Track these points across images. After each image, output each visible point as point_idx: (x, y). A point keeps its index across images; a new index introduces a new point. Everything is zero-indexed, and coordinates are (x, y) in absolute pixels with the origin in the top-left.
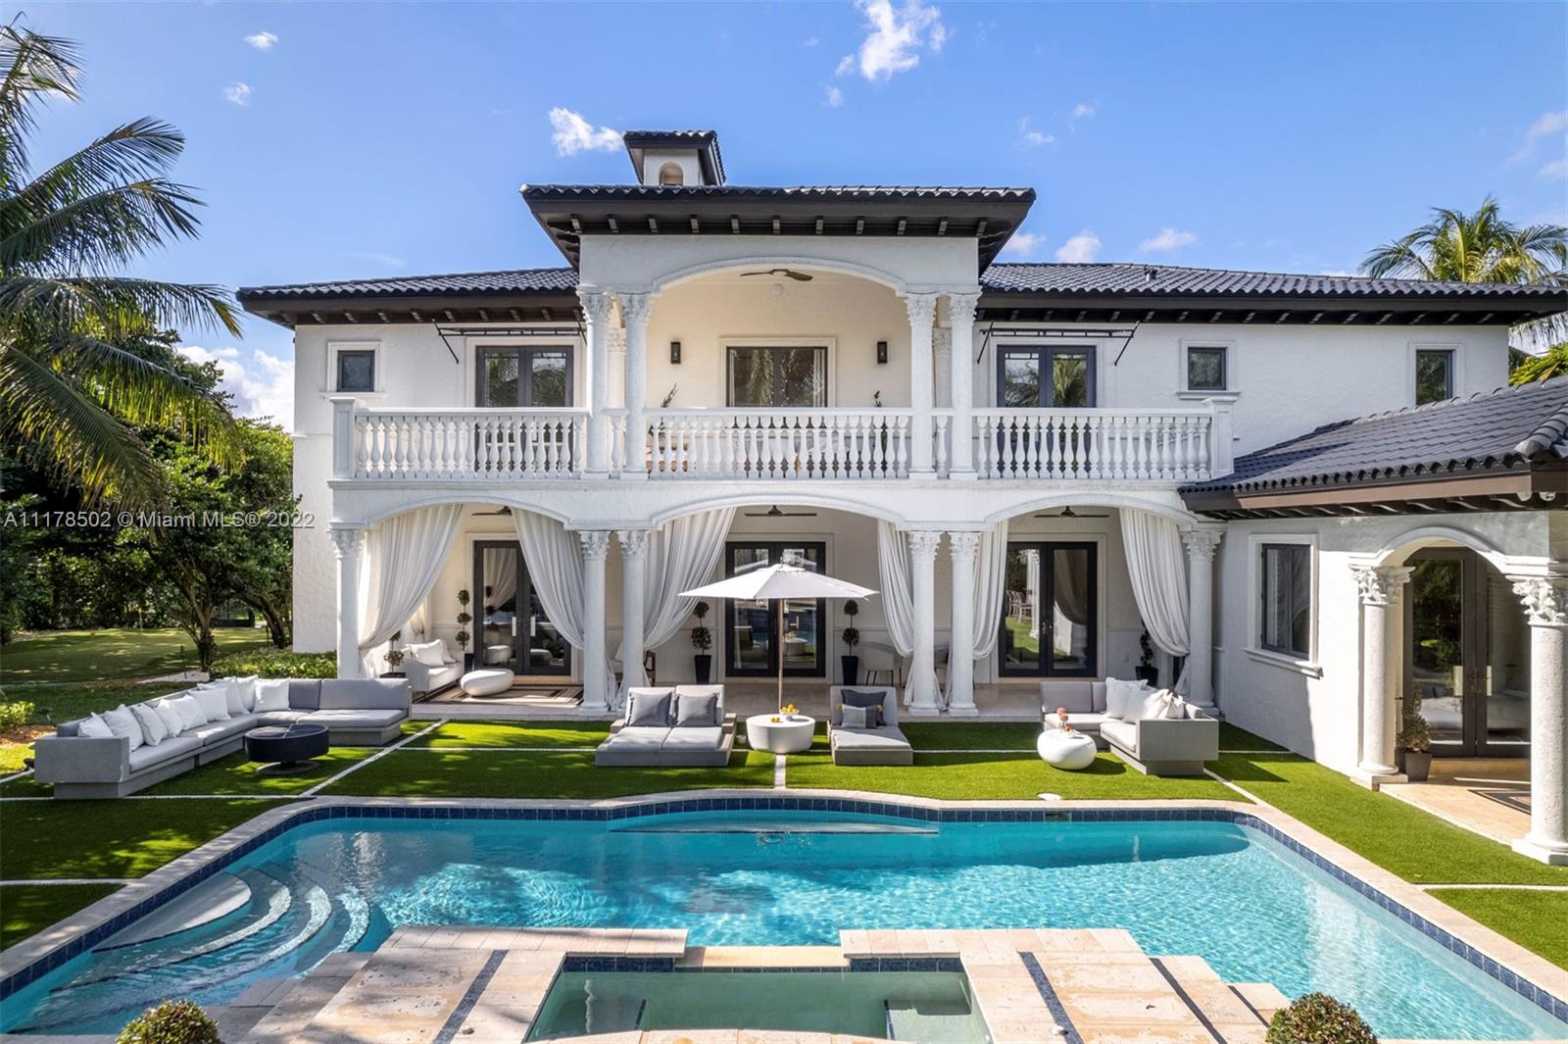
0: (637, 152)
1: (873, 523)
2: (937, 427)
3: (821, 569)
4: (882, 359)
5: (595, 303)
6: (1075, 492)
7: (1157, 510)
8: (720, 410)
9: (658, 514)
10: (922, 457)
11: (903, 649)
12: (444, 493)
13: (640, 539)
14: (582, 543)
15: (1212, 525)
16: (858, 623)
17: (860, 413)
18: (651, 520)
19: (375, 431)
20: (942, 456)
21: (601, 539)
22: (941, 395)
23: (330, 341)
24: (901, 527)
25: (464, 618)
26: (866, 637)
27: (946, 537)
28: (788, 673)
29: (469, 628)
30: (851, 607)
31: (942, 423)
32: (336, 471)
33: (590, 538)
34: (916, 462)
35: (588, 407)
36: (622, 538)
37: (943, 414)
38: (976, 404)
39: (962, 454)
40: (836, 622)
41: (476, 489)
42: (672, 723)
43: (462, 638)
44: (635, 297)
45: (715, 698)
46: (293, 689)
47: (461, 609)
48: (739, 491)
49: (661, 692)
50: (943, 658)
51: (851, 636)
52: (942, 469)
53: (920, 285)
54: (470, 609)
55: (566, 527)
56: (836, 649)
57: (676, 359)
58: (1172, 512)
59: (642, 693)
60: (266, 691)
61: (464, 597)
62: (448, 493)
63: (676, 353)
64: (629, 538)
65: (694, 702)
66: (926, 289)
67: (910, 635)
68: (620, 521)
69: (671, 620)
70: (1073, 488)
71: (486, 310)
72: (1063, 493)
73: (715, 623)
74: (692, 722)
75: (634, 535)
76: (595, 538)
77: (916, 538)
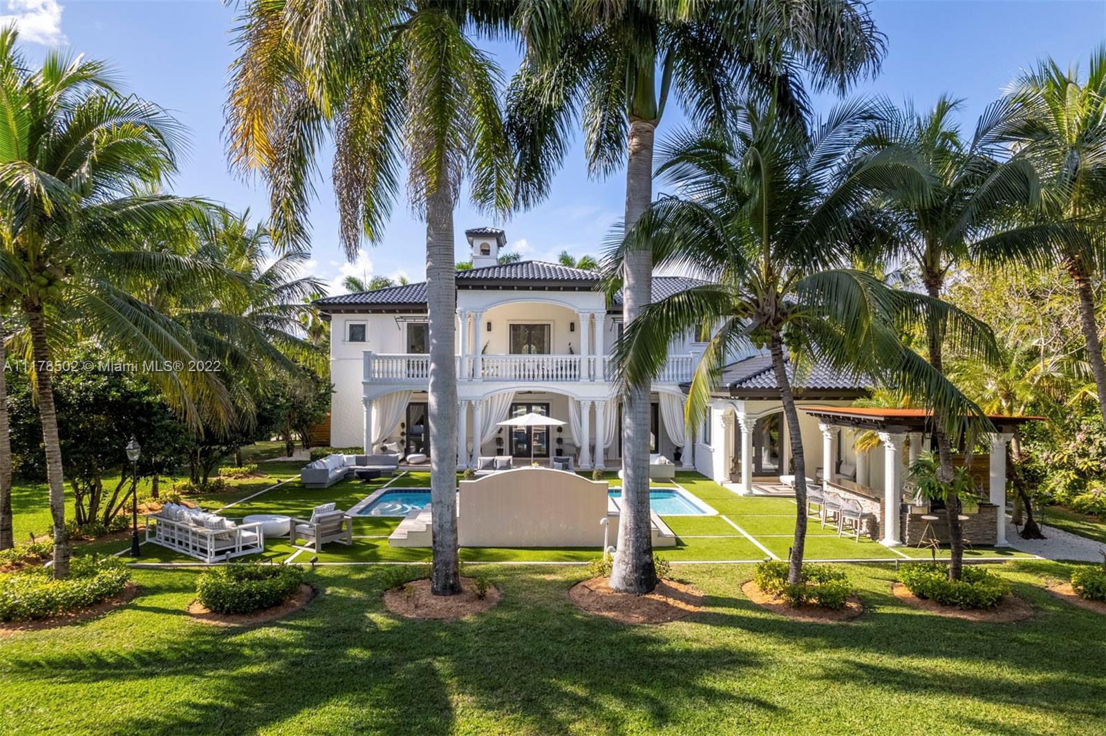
0: (471, 238)
1: (567, 397)
2: (590, 362)
3: (548, 415)
4: (572, 330)
7: (672, 393)
9: (486, 395)
10: (584, 373)
11: (578, 445)
12: (399, 386)
13: (480, 403)
14: (458, 405)
16: (562, 435)
18: (484, 397)
20: (592, 373)
21: (465, 403)
22: (592, 350)
23: (346, 320)
24: (576, 399)
25: (403, 434)
26: (565, 441)
27: (593, 403)
28: (535, 456)
29: (405, 438)
30: (560, 429)
31: (592, 361)
32: (365, 378)
33: (461, 403)
34: (583, 375)
35: (460, 354)
36: (473, 403)
37: (592, 357)
38: (605, 353)
39: (599, 372)
40: (554, 435)
41: (408, 384)
42: (495, 469)
43: (402, 442)
44: (478, 313)
45: (509, 461)
46: (357, 458)
47: (402, 430)
48: (516, 386)
49: (491, 458)
50: (593, 449)
51: (560, 441)
52: (591, 377)
53: (584, 309)
54: (405, 430)
56: (554, 446)
57: (489, 329)
58: (677, 393)
59: (482, 460)
60: (348, 459)
61: (403, 425)
63: (489, 327)
64: (476, 403)
65: (502, 462)
66: (586, 311)
67: (580, 439)
68: (472, 397)
69: (491, 434)
71: (412, 308)
73: (505, 436)
74: (502, 468)
75: (478, 402)
76: (463, 403)
77: (582, 403)
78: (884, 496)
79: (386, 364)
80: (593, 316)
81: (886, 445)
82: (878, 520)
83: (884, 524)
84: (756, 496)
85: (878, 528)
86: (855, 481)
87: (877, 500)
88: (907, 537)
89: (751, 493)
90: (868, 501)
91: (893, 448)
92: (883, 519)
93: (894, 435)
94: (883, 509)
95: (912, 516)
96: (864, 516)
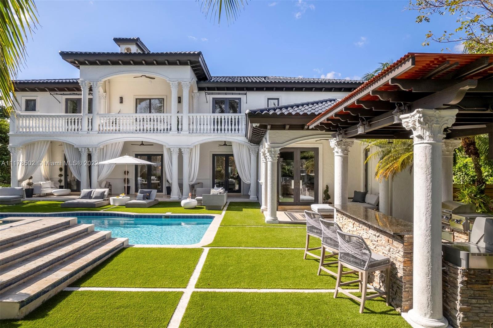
2: (178, 119)
5: (83, 84)
6: (216, 137)
7: (239, 142)
8: (133, 114)
9: (100, 143)
12: (41, 137)
13: (96, 150)
14: (80, 151)
15: (255, 146)
17: (157, 115)
18: (98, 145)
19: (22, 120)
20: (180, 127)
21: (85, 150)
23: (23, 96)
24: (169, 147)
25: (60, 175)
27: (181, 149)
29: (63, 178)
31: (180, 118)
32: (12, 131)
33: (82, 150)
35: (82, 114)
36: (91, 150)
39: (185, 127)
41: (50, 136)
42: (90, 198)
43: (60, 181)
44: (95, 83)
45: (104, 192)
47: (60, 173)
48: (123, 137)
52: (179, 130)
53: (173, 79)
54: (63, 173)
55: (75, 147)
57: (121, 102)
58: (244, 143)
61: (61, 169)
62: (43, 137)
63: (121, 100)
64: (92, 150)
65: (98, 193)
66: (175, 80)
68: (90, 145)
70: (215, 136)
71: (66, 88)
72: (213, 137)
73: (131, 177)
75: (94, 149)
76: (83, 150)
77: (172, 150)
78: (410, 230)
79: (28, 121)
80: (179, 84)
81: (415, 134)
82: (400, 273)
83: (411, 282)
84: (280, 222)
85: (400, 288)
86: (378, 209)
87: (399, 237)
88: (460, 316)
89: (276, 219)
90: (384, 239)
91: (428, 139)
92: (409, 273)
93: (430, 112)
94: (409, 254)
95: (468, 272)
96: (374, 265)
